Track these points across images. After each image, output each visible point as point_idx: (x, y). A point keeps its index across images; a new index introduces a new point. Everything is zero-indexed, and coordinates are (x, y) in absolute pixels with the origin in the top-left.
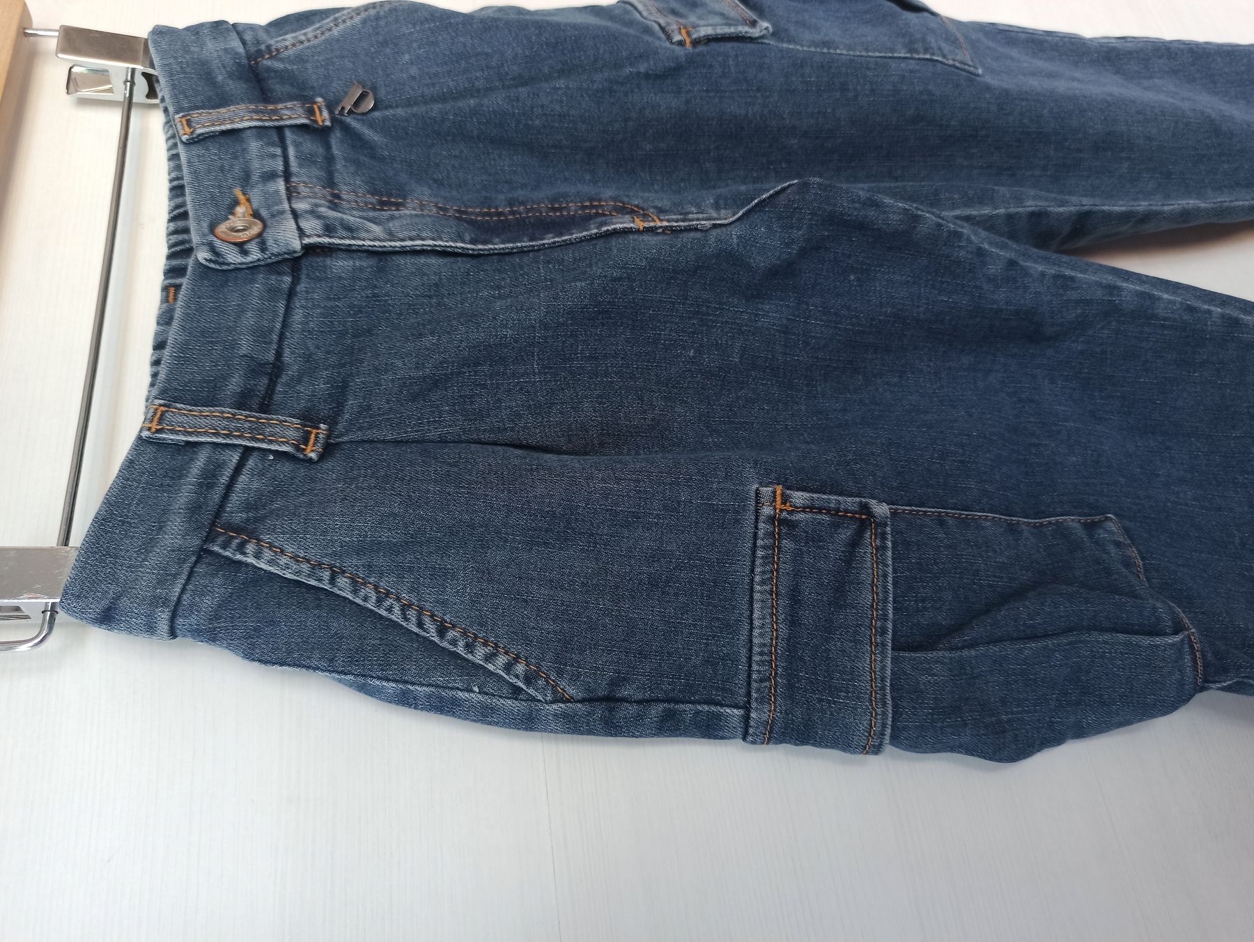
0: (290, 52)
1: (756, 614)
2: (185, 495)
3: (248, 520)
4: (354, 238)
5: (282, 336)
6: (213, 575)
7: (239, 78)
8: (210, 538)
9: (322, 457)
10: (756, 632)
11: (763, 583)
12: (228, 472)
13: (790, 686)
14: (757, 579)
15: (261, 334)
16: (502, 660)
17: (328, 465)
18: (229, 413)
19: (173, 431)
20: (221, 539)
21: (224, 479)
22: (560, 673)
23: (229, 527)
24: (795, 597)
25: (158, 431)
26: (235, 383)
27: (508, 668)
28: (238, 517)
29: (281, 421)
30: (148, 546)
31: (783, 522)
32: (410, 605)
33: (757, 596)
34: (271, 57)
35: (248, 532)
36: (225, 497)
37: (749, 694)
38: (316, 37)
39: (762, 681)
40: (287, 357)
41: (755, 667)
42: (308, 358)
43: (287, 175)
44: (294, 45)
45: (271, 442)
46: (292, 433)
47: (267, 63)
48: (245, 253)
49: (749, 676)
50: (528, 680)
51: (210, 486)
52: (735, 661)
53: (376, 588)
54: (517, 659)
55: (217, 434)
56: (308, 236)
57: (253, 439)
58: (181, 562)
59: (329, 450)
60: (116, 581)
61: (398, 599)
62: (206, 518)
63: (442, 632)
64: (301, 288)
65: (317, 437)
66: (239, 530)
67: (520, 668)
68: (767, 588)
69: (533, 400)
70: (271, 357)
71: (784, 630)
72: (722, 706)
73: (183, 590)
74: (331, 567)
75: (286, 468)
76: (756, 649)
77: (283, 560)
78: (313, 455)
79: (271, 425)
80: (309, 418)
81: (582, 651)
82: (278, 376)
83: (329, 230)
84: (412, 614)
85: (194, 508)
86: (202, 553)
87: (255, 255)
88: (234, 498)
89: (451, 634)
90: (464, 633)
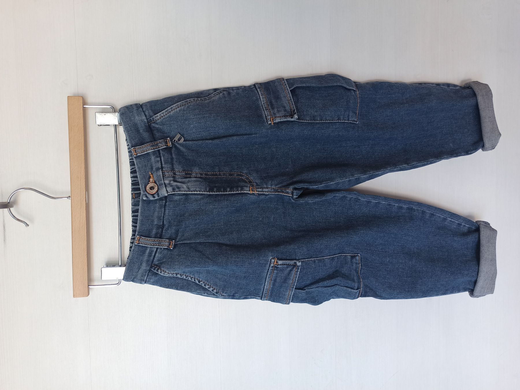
0: (159, 121)
1: (266, 283)
2: (146, 258)
3: (158, 263)
4: (180, 191)
5: (163, 217)
6: (152, 276)
7: (146, 131)
8: (151, 267)
9: (174, 248)
10: (265, 286)
11: (268, 278)
12: (154, 253)
13: (271, 295)
14: (267, 277)
15: (159, 218)
16: (211, 289)
17: (175, 250)
18: (153, 240)
19: (142, 244)
20: (153, 268)
21: (153, 255)
22: (223, 292)
23: (155, 265)
24: (275, 280)
25: (138, 243)
26: (154, 231)
27: (213, 290)
28: (157, 263)
29: (164, 241)
30: (139, 268)
31: (275, 267)
32: (192, 278)
33: (267, 280)
34: (154, 123)
35: (159, 266)
36: (154, 258)
37: (262, 295)
38: (166, 115)
39: (265, 294)
40: (165, 223)
41: (264, 291)
42: (170, 222)
43: (162, 168)
44: (160, 118)
45: (163, 246)
46: (167, 244)
47: (153, 125)
48: (154, 197)
49: (263, 292)
50: (216, 293)
51: (151, 256)
52: (260, 289)
53: (185, 275)
54: (214, 289)
55: (151, 245)
56: (169, 193)
57: (159, 246)
58: (146, 272)
59: (175, 246)
60: (133, 275)
61: (190, 277)
62: (150, 263)
63: (199, 282)
64: (167, 203)
65: (172, 243)
66: (157, 265)
67: (215, 291)
68: (269, 279)
69: (221, 232)
70: (162, 223)
71: (271, 286)
72: (256, 297)
73: (147, 278)
74: (176, 273)
75: (166, 251)
76: (265, 289)
77: (166, 274)
78: (172, 249)
79: (162, 242)
80: (170, 239)
81: (228, 288)
82: (163, 228)
83: (174, 190)
84: (193, 279)
85: (148, 261)
86: (150, 270)
87: (157, 198)
88: (155, 259)
89: (201, 283)
90: (204, 282)
